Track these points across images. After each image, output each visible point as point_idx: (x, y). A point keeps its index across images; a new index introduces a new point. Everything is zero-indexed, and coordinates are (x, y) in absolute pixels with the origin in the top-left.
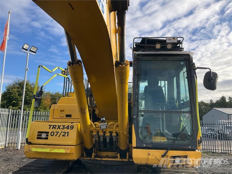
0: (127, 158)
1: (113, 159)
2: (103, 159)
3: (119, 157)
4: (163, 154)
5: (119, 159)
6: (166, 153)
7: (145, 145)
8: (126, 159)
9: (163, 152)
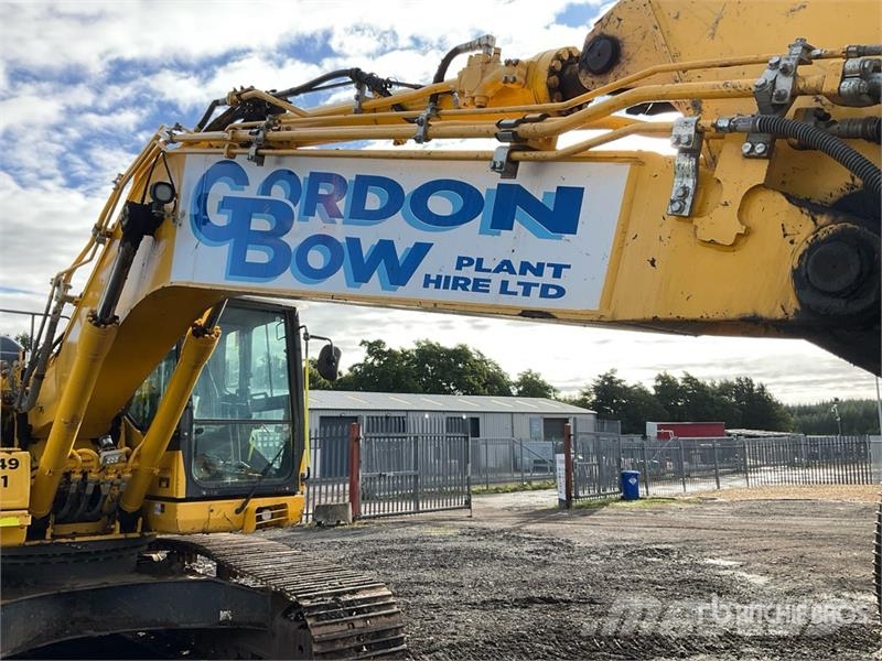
0: (139, 530)
1: (103, 537)
2: (77, 539)
3: (118, 532)
4: (238, 507)
5: (117, 534)
6: (246, 503)
7: (204, 493)
8: (135, 531)
9: (237, 503)
